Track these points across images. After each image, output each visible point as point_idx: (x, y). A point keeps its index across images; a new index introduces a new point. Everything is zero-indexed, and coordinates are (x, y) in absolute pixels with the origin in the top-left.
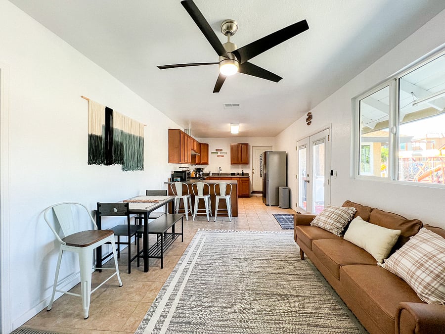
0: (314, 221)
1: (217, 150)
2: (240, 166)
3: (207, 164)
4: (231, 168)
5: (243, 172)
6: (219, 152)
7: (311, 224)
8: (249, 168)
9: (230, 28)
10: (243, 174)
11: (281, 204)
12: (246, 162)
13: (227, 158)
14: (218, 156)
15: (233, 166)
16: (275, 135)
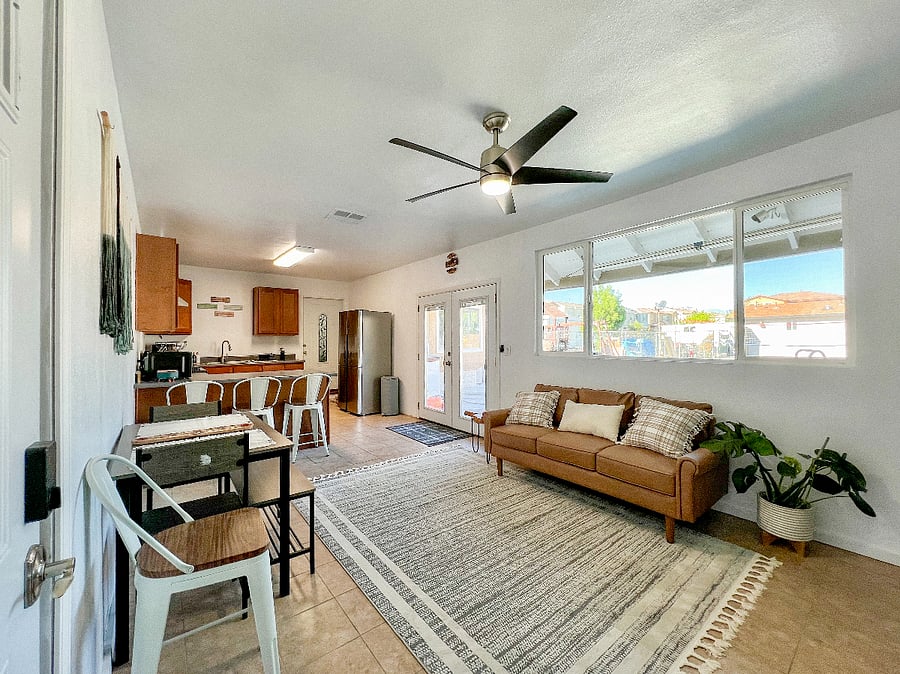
0: (513, 417)
1: (213, 299)
2: (276, 339)
3: (189, 333)
4: (253, 342)
5: (283, 353)
6: (221, 306)
7: (507, 422)
8: (297, 342)
9: (500, 124)
10: (282, 356)
11: (385, 408)
12: (291, 330)
13: (243, 319)
14: (217, 314)
15: (257, 338)
16: (354, 277)
